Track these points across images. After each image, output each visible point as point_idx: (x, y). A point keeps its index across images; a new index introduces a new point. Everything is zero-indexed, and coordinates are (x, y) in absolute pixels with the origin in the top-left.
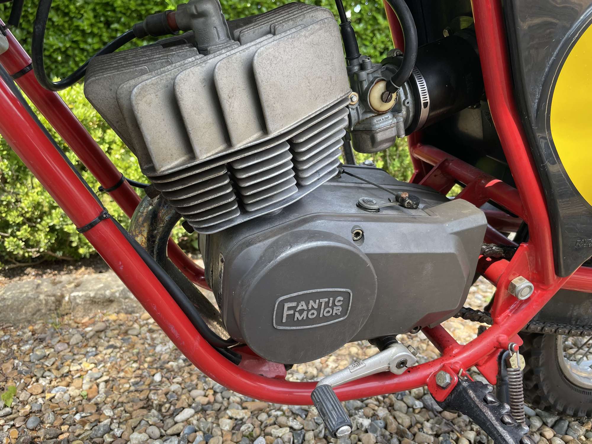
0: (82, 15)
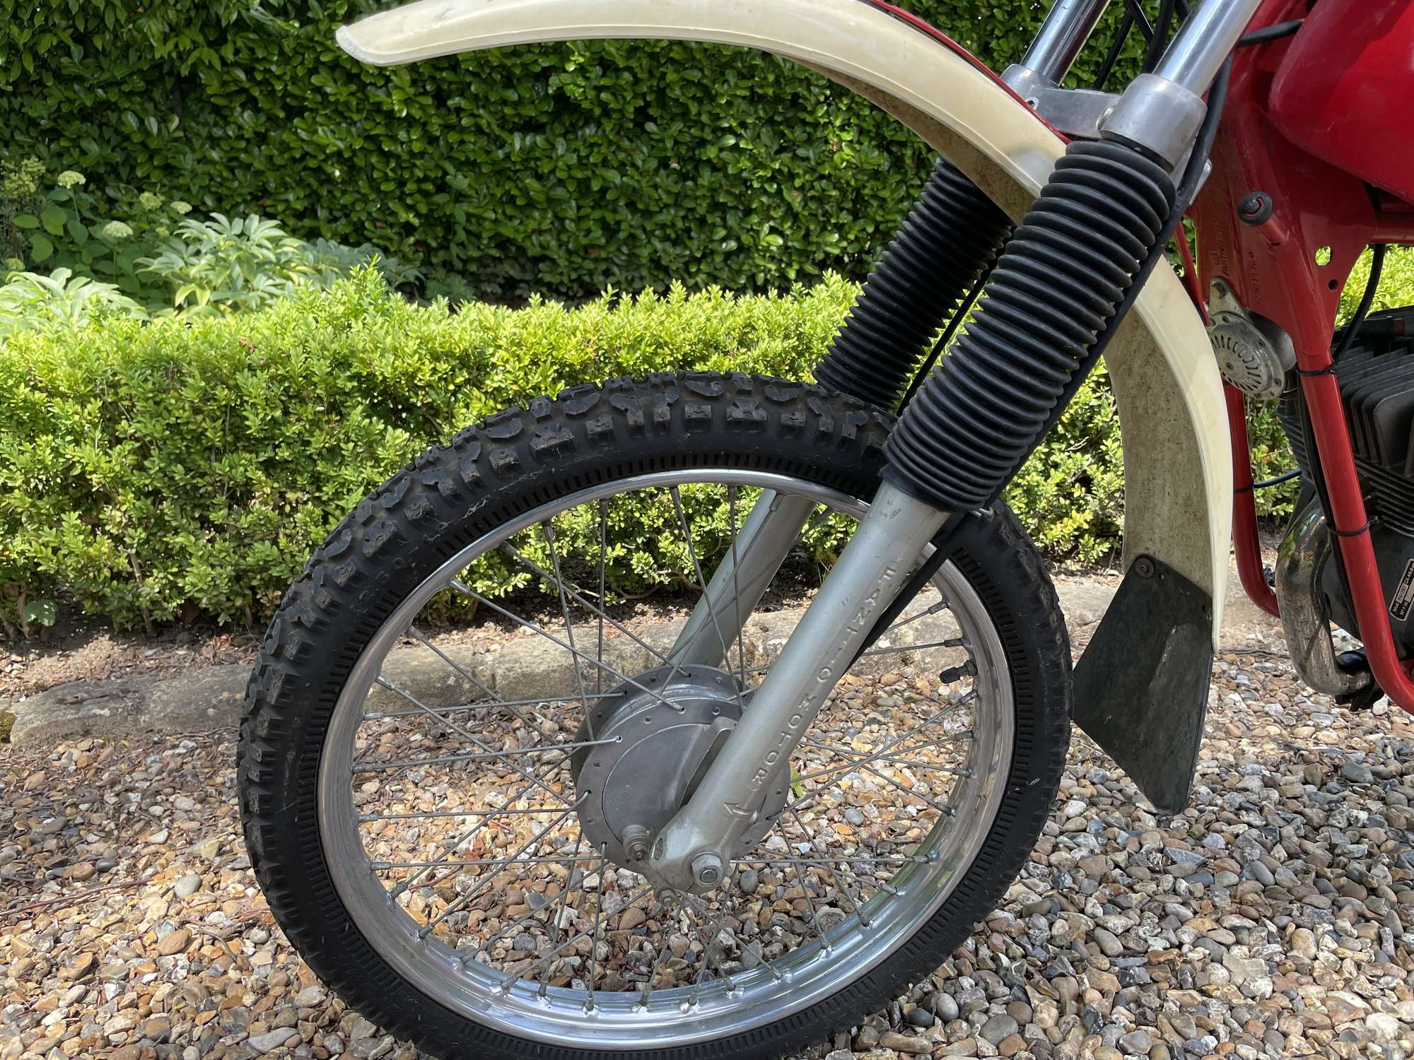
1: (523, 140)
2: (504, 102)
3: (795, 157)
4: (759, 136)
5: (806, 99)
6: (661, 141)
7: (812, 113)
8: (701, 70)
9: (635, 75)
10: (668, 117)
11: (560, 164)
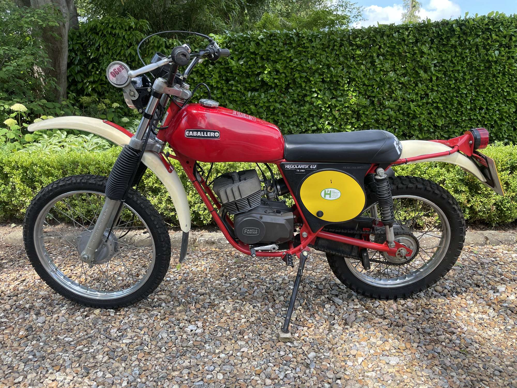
0: (212, 76)
1: (252, 93)
2: (246, 82)
3: (337, 100)
4: (325, 94)
5: (341, 82)
6: (293, 95)
7: (343, 86)
8: (307, 73)
9: (286, 74)
10: (296, 87)
11: (261, 101)
